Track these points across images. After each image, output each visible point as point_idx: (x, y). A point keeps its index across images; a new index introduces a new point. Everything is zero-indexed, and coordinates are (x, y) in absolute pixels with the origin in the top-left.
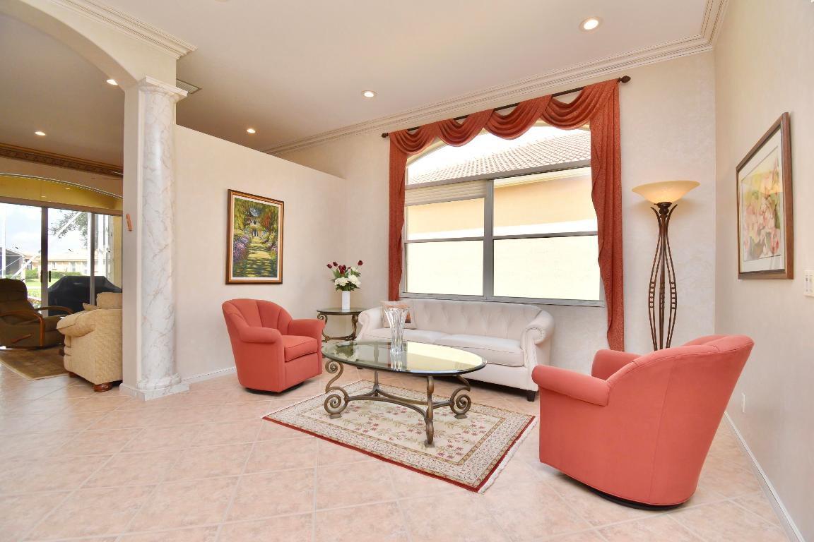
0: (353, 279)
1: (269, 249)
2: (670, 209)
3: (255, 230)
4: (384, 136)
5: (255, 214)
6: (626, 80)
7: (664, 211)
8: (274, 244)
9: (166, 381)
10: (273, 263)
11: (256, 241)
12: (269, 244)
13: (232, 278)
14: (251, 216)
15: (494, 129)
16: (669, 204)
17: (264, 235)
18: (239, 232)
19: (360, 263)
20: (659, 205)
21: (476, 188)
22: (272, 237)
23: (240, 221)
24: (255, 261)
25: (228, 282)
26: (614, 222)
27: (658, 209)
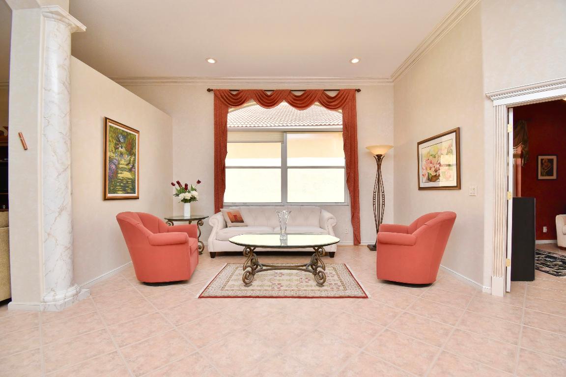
0: (194, 193)
1: (130, 170)
2: (382, 157)
3: (122, 154)
4: (209, 90)
5: (122, 140)
6: (359, 91)
7: (379, 158)
8: (133, 166)
9: (72, 291)
10: (133, 181)
11: (123, 163)
12: (130, 166)
13: (109, 195)
14: (119, 141)
15: (290, 102)
16: (381, 155)
17: (127, 158)
18: (112, 154)
19: (199, 182)
20: (377, 155)
21: (277, 136)
22: (132, 159)
23: (113, 145)
24: (122, 181)
25: (105, 199)
26: (355, 162)
27: (377, 158)
